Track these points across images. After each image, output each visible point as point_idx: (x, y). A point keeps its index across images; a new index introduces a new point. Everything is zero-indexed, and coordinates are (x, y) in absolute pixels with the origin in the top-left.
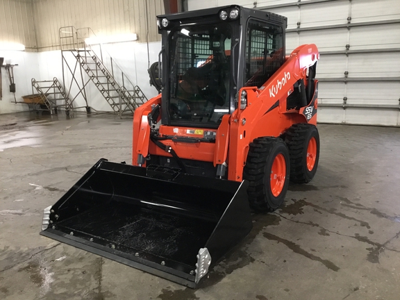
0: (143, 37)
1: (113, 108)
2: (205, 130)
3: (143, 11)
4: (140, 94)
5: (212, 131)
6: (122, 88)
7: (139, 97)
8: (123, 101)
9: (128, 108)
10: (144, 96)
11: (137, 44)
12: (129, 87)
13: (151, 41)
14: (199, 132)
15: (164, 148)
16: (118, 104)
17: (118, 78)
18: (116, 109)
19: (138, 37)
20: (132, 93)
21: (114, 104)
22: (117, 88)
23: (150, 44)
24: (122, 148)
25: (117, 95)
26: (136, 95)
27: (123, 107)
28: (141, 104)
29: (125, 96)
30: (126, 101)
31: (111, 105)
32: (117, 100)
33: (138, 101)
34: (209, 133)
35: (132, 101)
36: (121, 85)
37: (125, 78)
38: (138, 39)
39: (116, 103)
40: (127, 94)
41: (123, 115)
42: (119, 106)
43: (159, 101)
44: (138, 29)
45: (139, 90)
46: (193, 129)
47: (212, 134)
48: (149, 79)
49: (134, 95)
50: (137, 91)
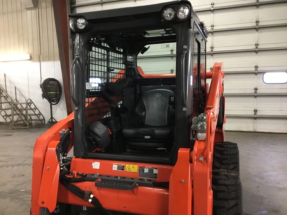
0: (35, 56)
1: (5, 119)
2: (142, 165)
3: (36, 36)
4: (32, 106)
5: (150, 166)
6: (15, 101)
7: (31, 109)
8: (15, 113)
9: (20, 119)
10: (36, 108)
11: (30, 62)
12: (22, 100)
13: (44, 61)
14: (132, 168)
15: (82, 194)
16: (10, 115)
17: (11, 92)
18: (8, 120)
19: (31, 57)
20: (24, 106)
21: (6, 115)
22: (9, 100)
23: (42, 63)
24: (13, 166)
25: (10, 107)
26: (29, 107)
27: (16, 118)
28: (33, 115)
29: (17, 108)
30: (18, 113)
31: (3, 116)
32: (9, 112)
33: (30, 112)
34: (146, 171)
35: (24, 112)
36: (14, 98)
37: (17, 92)
38: (31, 59)
39: (8, 114)
40: (19, 106)
41: (15, 125)
42: (11, 117)
43: (71, 125)
44: (31, 51)
45: (31, 102)
46: (122, 164)
47: (151, 171)
48: (42, 92)
49: (27, 107)
50: (29, 103)
